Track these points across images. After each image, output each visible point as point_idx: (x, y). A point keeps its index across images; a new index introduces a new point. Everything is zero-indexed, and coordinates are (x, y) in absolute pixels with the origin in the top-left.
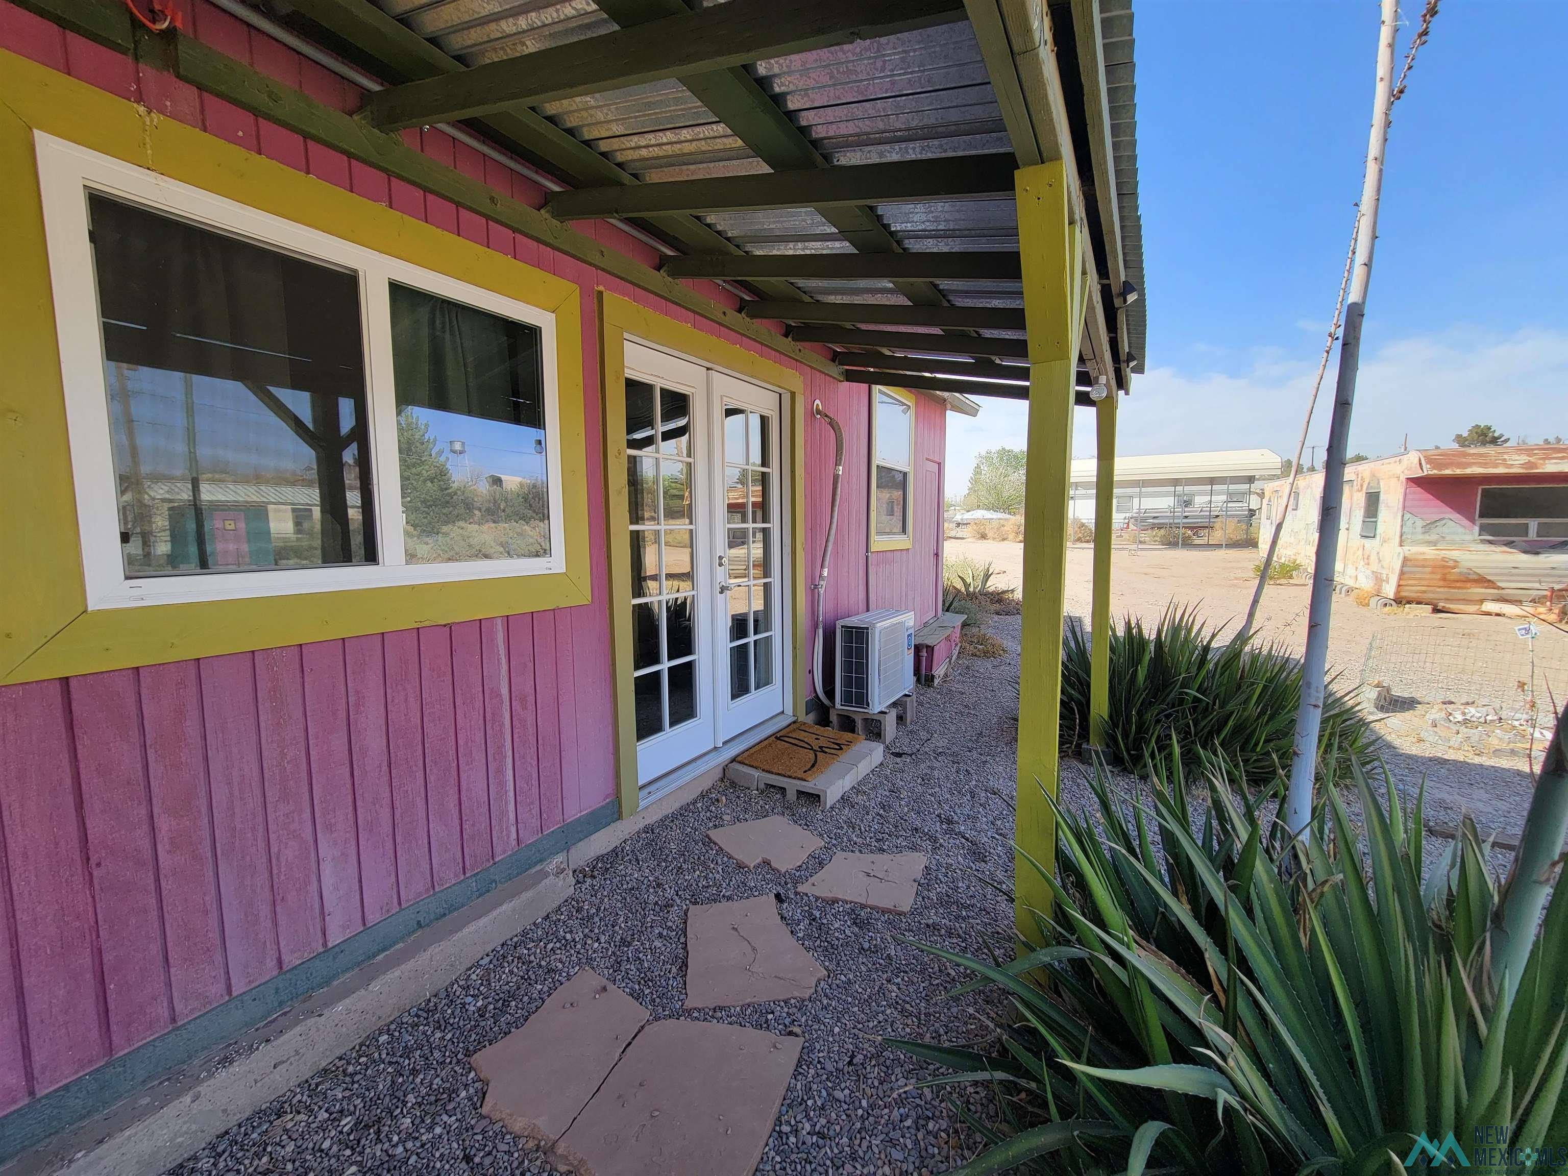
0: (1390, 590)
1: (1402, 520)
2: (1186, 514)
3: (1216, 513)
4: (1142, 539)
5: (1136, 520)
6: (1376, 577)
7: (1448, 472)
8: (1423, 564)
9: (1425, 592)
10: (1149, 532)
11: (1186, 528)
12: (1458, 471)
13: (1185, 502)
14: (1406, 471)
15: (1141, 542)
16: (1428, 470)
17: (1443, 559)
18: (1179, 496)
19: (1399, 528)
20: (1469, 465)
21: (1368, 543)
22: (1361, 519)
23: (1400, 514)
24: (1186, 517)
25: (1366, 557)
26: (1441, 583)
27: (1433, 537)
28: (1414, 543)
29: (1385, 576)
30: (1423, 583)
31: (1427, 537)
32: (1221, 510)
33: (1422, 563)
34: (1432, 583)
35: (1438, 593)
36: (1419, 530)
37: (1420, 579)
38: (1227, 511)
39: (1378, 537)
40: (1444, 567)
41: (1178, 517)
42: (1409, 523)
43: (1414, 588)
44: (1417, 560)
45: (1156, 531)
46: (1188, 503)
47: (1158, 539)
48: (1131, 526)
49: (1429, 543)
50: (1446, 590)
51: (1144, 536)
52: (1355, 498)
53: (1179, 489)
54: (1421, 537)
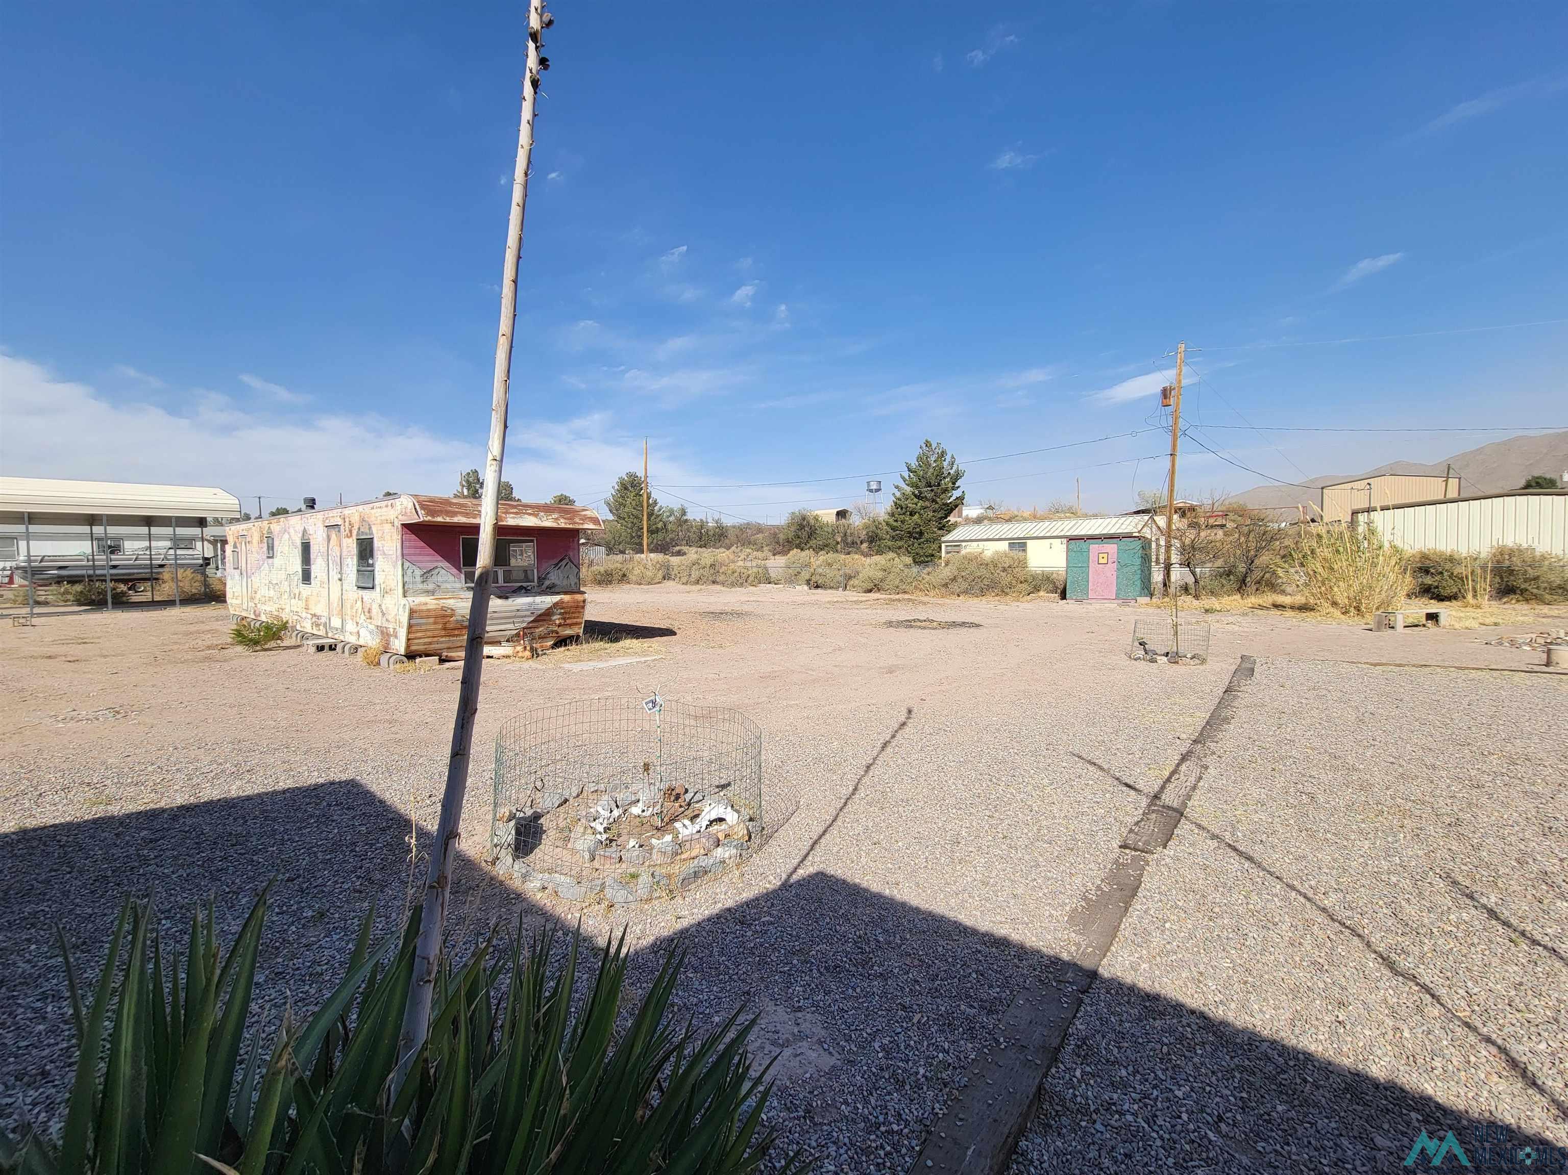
0: (399, 645)
1: (403, 569)
2: (114, 563)
3: (159, 562)
4: (42, 599)
5: (26, 572)
6: (382, 632)
7: (440, 519)
8: (427, 614)
9: (430, 643)
10: (54, 587)
11: (116, 581)
12: (448, 520)
13: (110, 547)
14: (400, 517)
15: (38, 603)
16: (423, 517)
17: (442, 609)
18: (98, 539)
19: (400, 577)
20: (455, 514)
21: (367, 594)
22: (355, 569)
23: (400, 563)
24: (114, 567)
25: (366, 610)
26: (443, 633)
27: (431, 586)
28: (417, 593)
29: (392, 630)
30: (429, 634)
31: (425, 586)
32: (166, 558)
33: (424, 614)
34: (436, 633)
35: (442, 643)
36: (418, 579)
37: (426, 630)
38: (176, 559)
39: (378, 588)
40: (444, 616)
41: (102, 567)
42: (409, 572)
43: (421, 641)
44: (421, 611)
45: (65, 586)
46: (115, 549)
47: (70, 597)
48: (18, 580)
49: (427, 592)
50: (447, 639)
51: (42, 594)
52: (344, 545)
53: (98, 530)
54: (421, 586)
